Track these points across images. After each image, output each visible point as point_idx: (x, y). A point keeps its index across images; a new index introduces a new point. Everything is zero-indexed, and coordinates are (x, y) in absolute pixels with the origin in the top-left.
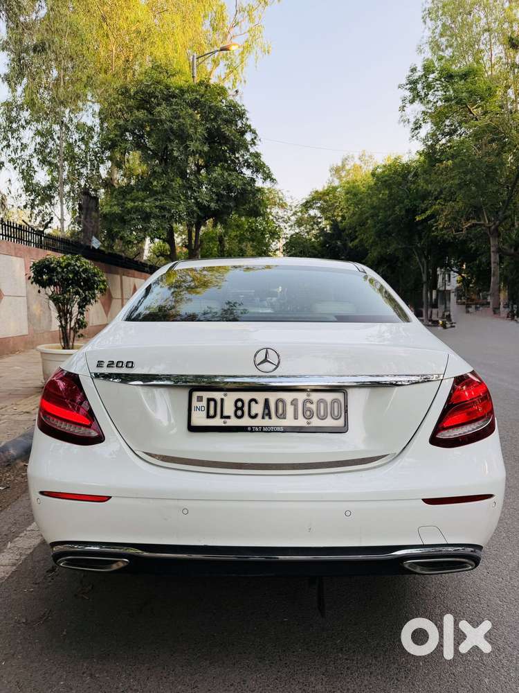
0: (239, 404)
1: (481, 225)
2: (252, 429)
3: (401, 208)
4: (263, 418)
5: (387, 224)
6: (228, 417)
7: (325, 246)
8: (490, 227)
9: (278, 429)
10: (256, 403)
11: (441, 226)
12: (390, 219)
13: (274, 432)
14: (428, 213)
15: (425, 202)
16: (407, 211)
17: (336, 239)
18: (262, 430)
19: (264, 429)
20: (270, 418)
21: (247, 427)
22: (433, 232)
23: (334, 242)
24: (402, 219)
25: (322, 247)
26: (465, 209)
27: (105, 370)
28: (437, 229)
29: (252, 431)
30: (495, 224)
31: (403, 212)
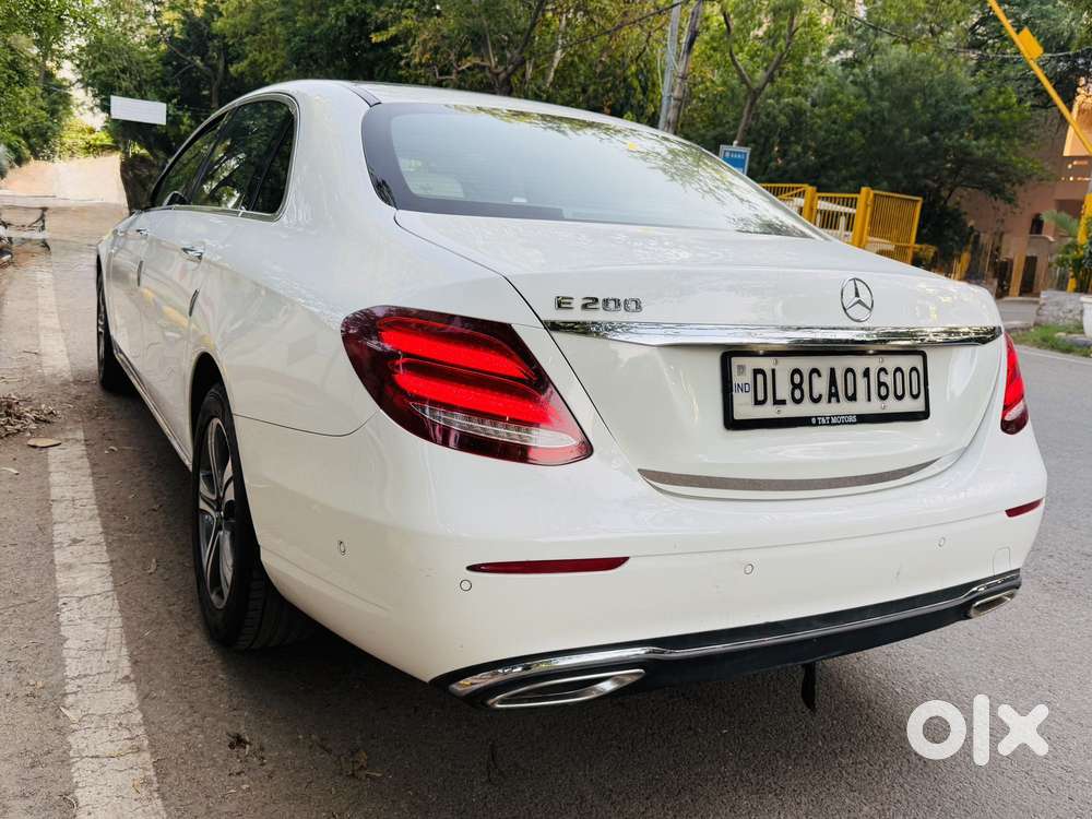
0: (797, 379)
1: (483, 68)
2: (817, 421)
3: (339, 13)
4: (830, 401)
5: (311, 40)
6: (783, 402)
7: (170, 63)
8: (498, 74)
9: (850, 419)
10: (820, 375)
11: (417, 60)
12: (316, 32)
13: (845, 423)
14: (393, 31)
15: (382, 9)
16: (350, 20)
17: (193, 53)
18: (829, 422)
19: (834, 421)
20: (838, 401)
21: (810, 418)
22: (401, 68)
23: (189, 58)
24: (341, 34)
25: (164, 65)
26: (459, 34)
27: (576, 315)
28: (408, 65)
29: (817, 424)
30: (506, 69)
31: (343, 22)
